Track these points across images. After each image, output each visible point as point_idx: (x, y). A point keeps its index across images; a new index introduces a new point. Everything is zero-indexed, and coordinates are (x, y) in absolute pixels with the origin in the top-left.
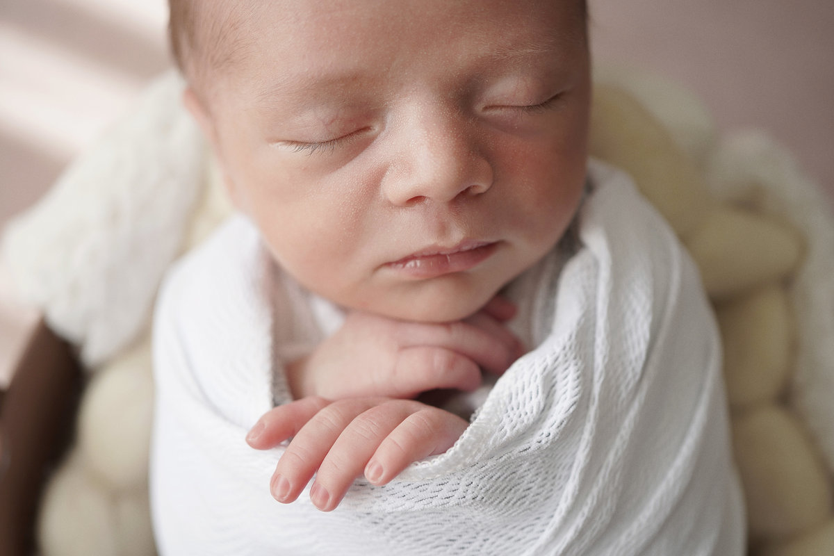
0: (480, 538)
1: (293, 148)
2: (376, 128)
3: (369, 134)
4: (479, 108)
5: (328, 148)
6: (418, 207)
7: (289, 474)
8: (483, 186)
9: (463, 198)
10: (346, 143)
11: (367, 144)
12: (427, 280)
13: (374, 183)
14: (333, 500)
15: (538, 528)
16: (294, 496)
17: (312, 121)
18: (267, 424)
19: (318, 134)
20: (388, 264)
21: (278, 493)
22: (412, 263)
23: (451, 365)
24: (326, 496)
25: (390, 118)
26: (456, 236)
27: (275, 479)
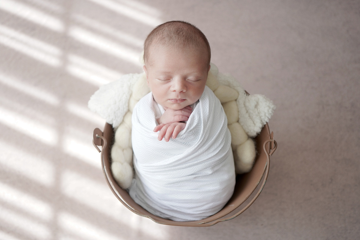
0: (188, 142)
1: (159, 80)
2: (171, 79)
3: (170, 80)
4: (187, 80)
5: (164, 81)
6: (175, 92)
7: (160, 136)
8: (185, 91)
9: (181, 92)
10: (167, 81)
11: (170, 81)
12: (174, 103)
13: (169, 88)
14: (168, 140)
15: (196, 140)
16: (161, 140)
17: (162, 77)
18: (156, 128)
19: (163, 79)
20: (169, 100)
21: (159, 139)
22: (172, 100)
23: (182, 117)
24: (167, 140)
25: (173, 78)
26: (179, 98)
27: (158, 137)
